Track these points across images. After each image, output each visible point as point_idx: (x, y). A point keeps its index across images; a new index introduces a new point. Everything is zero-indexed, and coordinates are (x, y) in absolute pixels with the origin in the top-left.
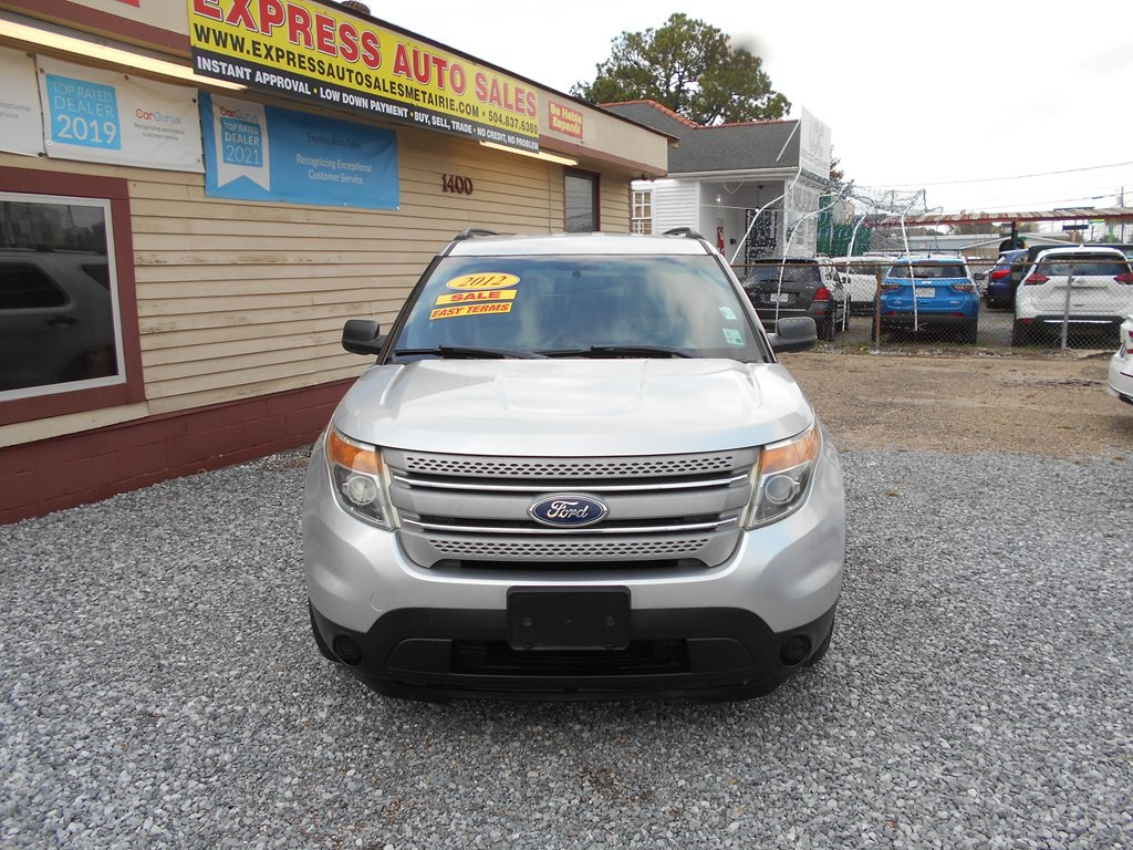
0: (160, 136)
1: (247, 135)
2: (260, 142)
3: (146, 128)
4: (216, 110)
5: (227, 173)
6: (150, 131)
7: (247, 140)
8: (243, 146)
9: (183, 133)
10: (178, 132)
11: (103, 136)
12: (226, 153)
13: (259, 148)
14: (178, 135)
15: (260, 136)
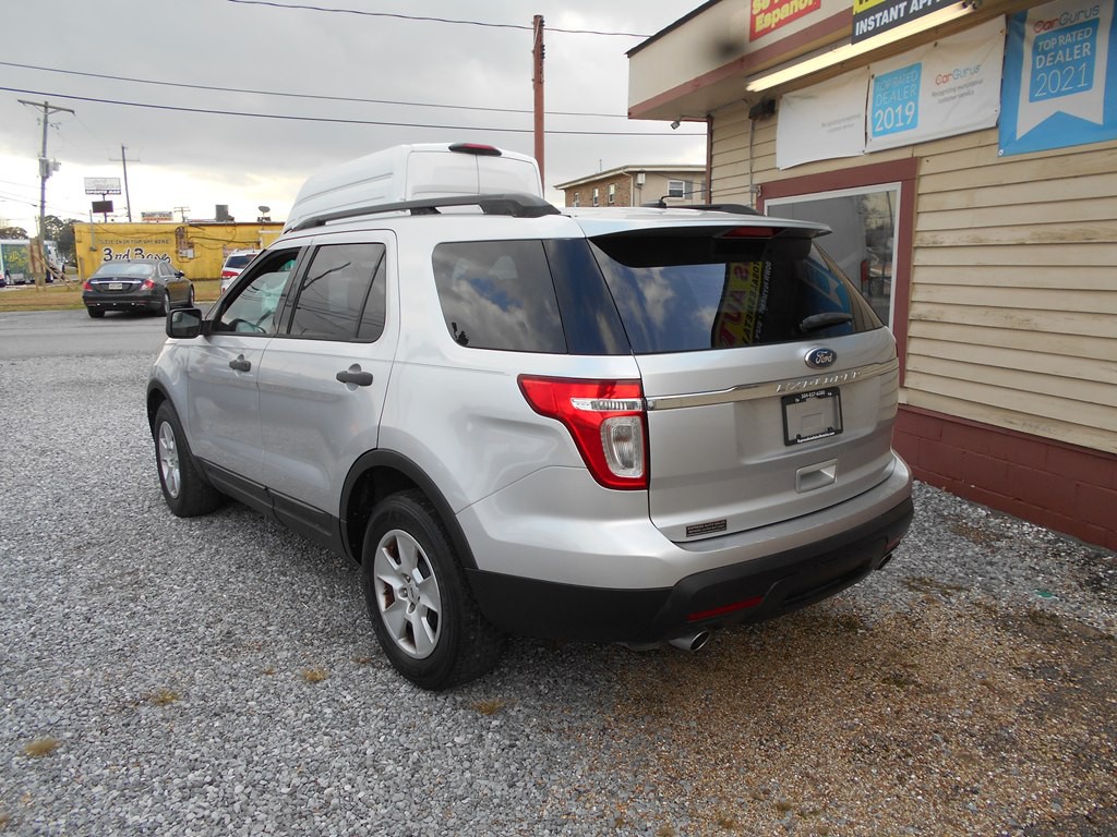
0: (954, 98)
1: (1071, 46)
2: (1093, 49)
3: (942, 93)
4: (1031, 32)
5: (1031, 115)
6: (947, 95)
7: (1071, 55)
8: (1061, 66)
9: (981, 82)
10: (973, 84)
11: (905, 118)
12: (1035, 86)
13: (1090, 60)
14: (970, 88)
15: (1093, 39)
